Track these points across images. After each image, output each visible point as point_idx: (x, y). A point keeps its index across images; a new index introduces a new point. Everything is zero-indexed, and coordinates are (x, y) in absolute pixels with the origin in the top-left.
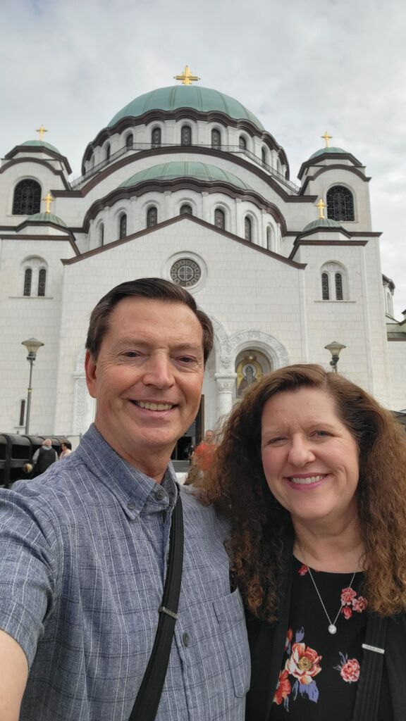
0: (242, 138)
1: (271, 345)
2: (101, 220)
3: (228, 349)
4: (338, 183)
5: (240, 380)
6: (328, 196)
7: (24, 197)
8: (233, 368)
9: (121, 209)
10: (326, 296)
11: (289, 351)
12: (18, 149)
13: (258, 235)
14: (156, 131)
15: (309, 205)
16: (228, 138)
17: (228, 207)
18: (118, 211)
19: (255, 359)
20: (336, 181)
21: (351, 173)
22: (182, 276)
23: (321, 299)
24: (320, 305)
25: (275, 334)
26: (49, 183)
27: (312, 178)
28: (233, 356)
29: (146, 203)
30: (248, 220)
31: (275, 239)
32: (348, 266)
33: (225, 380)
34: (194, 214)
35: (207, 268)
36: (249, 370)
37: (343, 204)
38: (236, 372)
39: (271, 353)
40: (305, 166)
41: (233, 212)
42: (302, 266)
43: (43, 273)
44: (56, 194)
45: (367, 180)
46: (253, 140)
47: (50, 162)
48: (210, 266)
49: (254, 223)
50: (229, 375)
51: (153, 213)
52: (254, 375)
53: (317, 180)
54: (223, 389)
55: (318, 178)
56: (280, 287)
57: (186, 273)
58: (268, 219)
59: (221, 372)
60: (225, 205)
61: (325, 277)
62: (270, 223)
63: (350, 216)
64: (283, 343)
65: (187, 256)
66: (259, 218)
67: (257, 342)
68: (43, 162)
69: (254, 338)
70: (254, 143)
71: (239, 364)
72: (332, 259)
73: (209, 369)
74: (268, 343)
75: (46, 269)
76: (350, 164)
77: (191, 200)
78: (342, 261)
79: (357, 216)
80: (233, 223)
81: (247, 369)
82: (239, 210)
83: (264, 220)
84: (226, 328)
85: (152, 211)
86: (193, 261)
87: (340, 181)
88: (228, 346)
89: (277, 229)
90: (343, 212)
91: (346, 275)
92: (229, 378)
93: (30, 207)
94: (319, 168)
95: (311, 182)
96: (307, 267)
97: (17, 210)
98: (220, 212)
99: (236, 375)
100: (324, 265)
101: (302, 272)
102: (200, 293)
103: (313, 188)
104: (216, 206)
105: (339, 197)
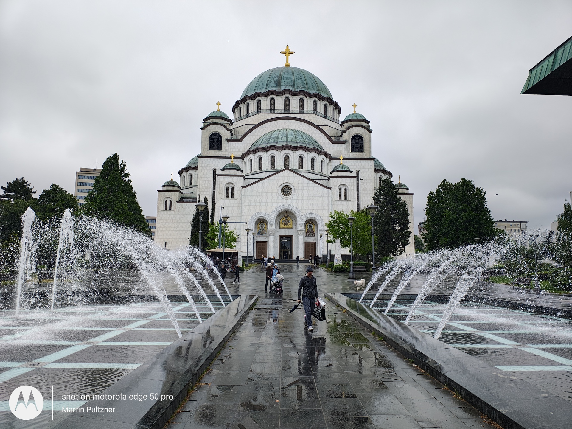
0: (315, 103)
2: (251, 158)
4: (357, 134)
5: (306, 229)
6: (352, 140)
7: (214, 141)
8: (303, 227)
9: (260, 155)
10: (340, 198)
12: (210, 117)
13: (317, 166)
14: (272, 100)
15: (343, 145)
16: (307, 104)
17: (304, 156)
18: (258, 156)
21: (364, 128)
22: (285, 192)
23: (338, 199)
24: (338, 201)
25: (319, 214)
26: (225, 134)
27: (345, 131)
28: (303, 222)
29: (271, 154)
30: (313, 160)
31: (325, 165)
32: (349, 186)
34: (290, 167)
37: (359, 143)
39: (317, 221)
40: (343, 123)
41: (306, 158)
42: (330, 188)
43: (233, 189)
44: (228, 140)
45: (370, 131)
46: (320, 102)
47: (225, 124)
48: (295, 188)
49: (316, 160)
51: (273, 158)
52: (312, 228)
54: (300, 234)
55: (347, 131)
56: (322, 196)
57: (287, 191)
58: (323, 157)
59: (299, 228)
60: (303, 155)
61: (340, 190)
62: (323, 159)
63: (361, 150)
65: (287, 184)
66: (317, 159)
67: (312, 217)
68: (221, 124)
70: (321, 104)
72: (343, 183)
73: (295, 226)
74: (316, 217)
75: (235, 188)
76: (364, 123)
77: (289, 154)
78: (346, 184)
79: (365, 150)
80: (306, 162)
81: (309, 225)
82: (308, 157)
83: (319, 158)
84: (301, 212)
86: (289, 186)
88: (302, 219)
89: (327, 160)
90: (359, 148)
91: (348, 189)
92: (302, 230)
93: (217, 146)
94: (349, 126)
95: (344, 133)
96: (332, 189)
97: (211, 148)
98: (301, 158)
100: (340, 185)
101: (330, 190)
102: (292, 198)
103: (346, 136)
104: (299, 156)
105: (357, 140)
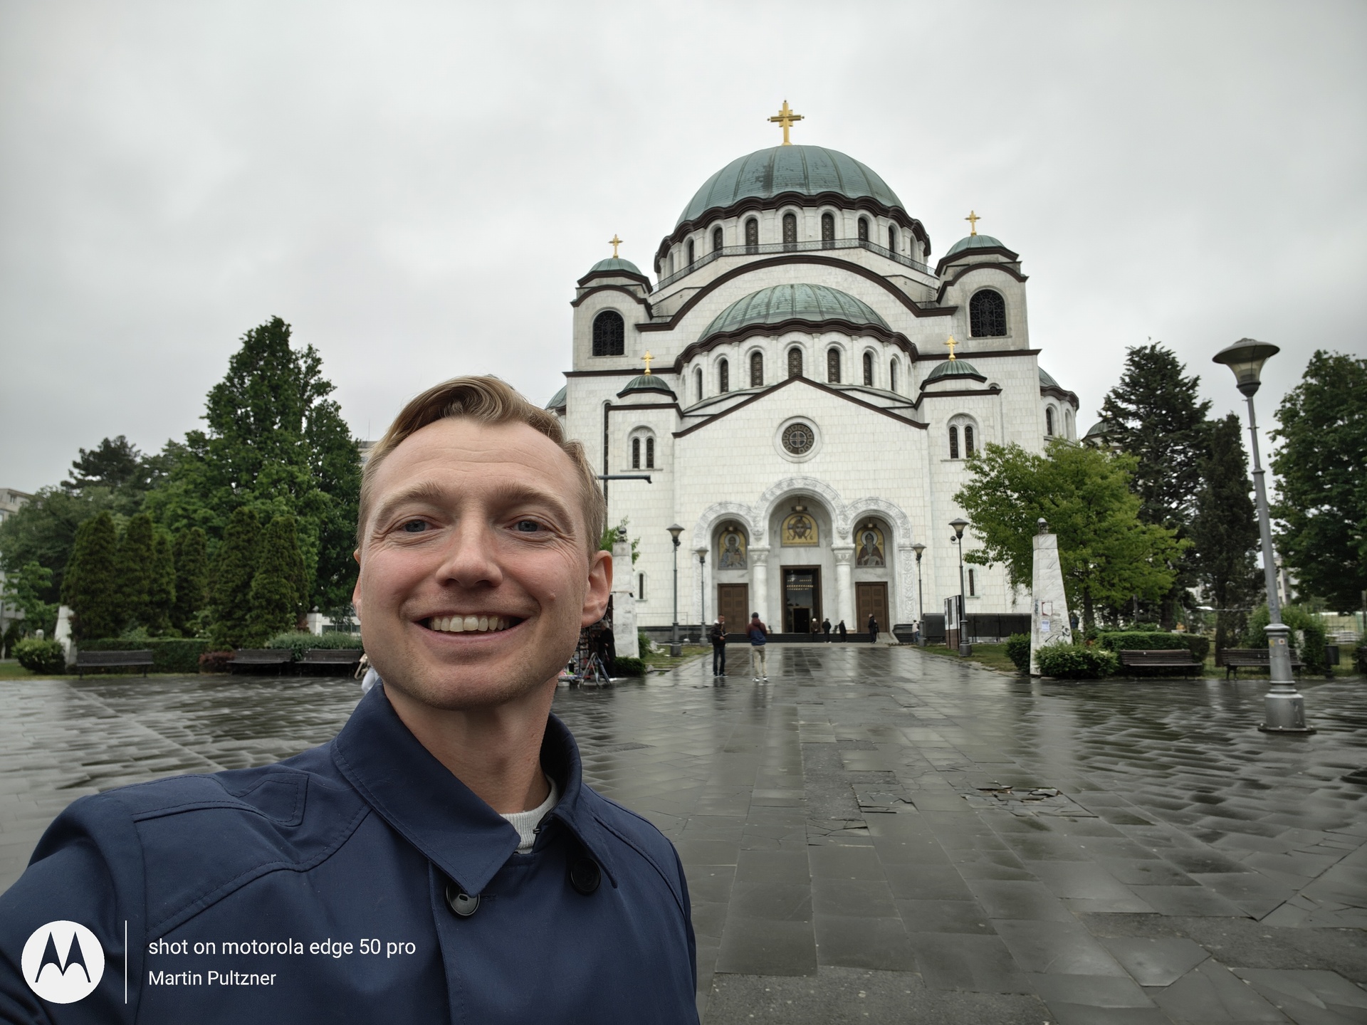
0: (863, 222)
1: (891, 513)
2: (698, 365)
3: (845, 518)
4: (985, 287)
5: (859, 548)
6: (971, 304)
7: (605, 333)
8: (850, 539)
9: (722, 354)
10: (954, 454)
11: (910, 519)
12: (593, 275)
13: (880, 373)
14: (752, 223)
15: (947, 319)
16: (844, 225)
17: (844, 347)
18: (717, 358)
19: (875, 526)
20: (983, 284)
21: (1002, 272)
22: (794, 443)
23: (949, 458)
24: (948, 464)
25: (895, 502)
26: (632, 313)
27: (951, 283)
28: (849, 526)
29: (750, 349)
30: (868, 358)
31: (901, 372)
32: (979, 420)
33: (843, 551)
34: (805, 375)
35: (820, 433)
36: (869, 538)
37: (991, 313)
38: (855, 541)
39: (891, 522)
40: (944, 263)
41: (849, 353)
42: (924, 426)
43: (650, 442)
44: (641, 328)
45: (1023, 279)
46: (878, 222)
47: (631, 288)
48: (824, 431)
49: (875, 359)
50: (846, 546)
51: (757, 359)
52: (875, 542)
53: (957, 286)
54: (840, 561)
55: (958, 282)
56: (900, 449)
57: (798, 439)
58: (894, 349)
59: (838, 542)
60: (840, 344)
61: (953, 431)
62: (895, 355)
63: (999, 328)
64: (904, 510)
65: (800, 421)
66: (880, 354)
67: (875, 511)
68: (621, 289)
69: (873, 507)
70: (878, 225)
71: (857, 532)
72: (961, 411)
73: (826, 537)
74: (887, 511)
75: (654, 439)
76: (1002, 259)
77: (800, 343)
78: (972, 414)
79: (1010, 329)
80: (849, 364)
81: (866, 537)
82: (853, 348)
83: (885, 353)
84: (842, 496)
85: (756, 357)
86: (805, 426)
87: (986, 284)
88: (845, 515)
89: (905, 359)
90: (992, 324)
91: (978, 428)
92: (847, 549)
93: (612, 344)
94: (959, 269)
95: (949, 288)
96: (929, 427)
97: (599, 350)
98: (834, 354)
99: (853, 545)
100: (952, 418)
101: (924, 431)
102: (813, 460)
103: (955, 296)
104: (829, 347)
105: (986, 305)
